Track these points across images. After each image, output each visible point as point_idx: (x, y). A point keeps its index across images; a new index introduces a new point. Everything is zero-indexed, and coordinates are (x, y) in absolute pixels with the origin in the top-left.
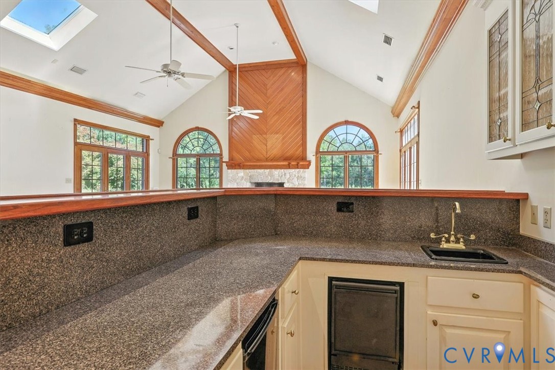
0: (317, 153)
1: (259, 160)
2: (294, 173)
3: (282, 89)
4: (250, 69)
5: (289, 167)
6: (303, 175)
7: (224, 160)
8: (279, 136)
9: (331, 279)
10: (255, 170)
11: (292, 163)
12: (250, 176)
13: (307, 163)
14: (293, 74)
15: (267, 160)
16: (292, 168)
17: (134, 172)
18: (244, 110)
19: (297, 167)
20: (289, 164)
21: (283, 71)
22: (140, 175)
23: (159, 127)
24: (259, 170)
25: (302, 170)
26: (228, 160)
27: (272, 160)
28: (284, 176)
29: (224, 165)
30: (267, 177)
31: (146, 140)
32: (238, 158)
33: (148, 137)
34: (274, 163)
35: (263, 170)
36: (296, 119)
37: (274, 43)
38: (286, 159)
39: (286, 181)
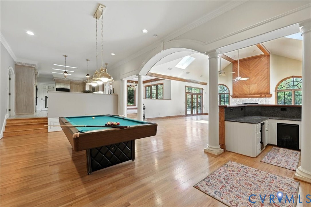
0: (276, 91)
1: (246, 95)
2: (264, 99)
3: (257, 67)
4: (242, 61)
5: (261, 97)
6: (268, 100)
7: (230, 95)
8: (256, 85)
9: (277, 123)
10: (244, 99)
11: (262, 95)
12: (242, 101)
13: (270, 95)
14: (263, 59)
15: (250, 94)
16: (262, 97)
17: (193, 100)
18: (242, 78)
19: (265, 97)
20: (261, 96)
21: (258, 59)
22: (195, 101)
23: (205, 85)
24: (246, 98)
25: (267, 98)
26: (232, 95)
27: (252, 95)
28: (258, 100)
29: (231, 97)
30: (250, 101)
31: (202, 89)
32: (237, 94)
33: (203, 89)
34: (253, 96)
35: (248, 98)
36: (264, 78)
37: (254, 51)
38: (259, 94)
39: (259, 103)
